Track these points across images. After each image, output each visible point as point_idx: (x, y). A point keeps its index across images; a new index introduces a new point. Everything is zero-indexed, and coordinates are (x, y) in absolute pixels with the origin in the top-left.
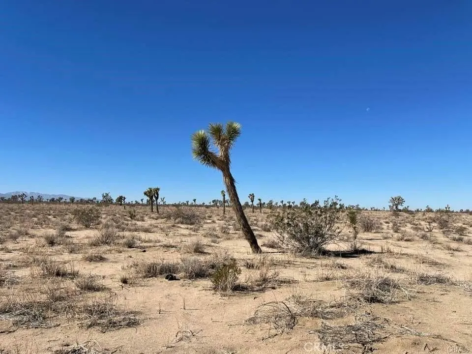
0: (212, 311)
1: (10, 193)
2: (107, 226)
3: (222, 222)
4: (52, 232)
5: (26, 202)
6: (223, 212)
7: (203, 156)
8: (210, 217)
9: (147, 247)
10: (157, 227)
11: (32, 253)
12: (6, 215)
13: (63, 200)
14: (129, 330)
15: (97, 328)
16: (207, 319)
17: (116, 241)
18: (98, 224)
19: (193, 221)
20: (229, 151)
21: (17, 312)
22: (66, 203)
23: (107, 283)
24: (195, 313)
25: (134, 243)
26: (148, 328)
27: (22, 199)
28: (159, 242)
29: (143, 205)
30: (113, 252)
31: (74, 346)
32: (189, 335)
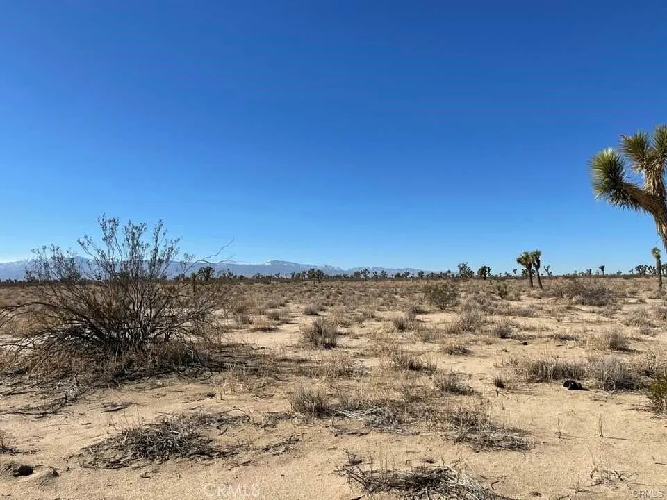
0: (653, 445)
1: (352, 269)
2: (468, 308)
3: (658, 301)
4: (401, 315)
5: (370, 279)
6: (658, 285)
7: (613, 191)
8: (633, 293)
9: (529, 337)
10: (541, 309)
11: (380, 340)
12: (350, 295)
13: (410, 276)
14: (514, 454)
15: (467, 444)
16: (644, 458)
17: (483, 327)
18: (456, 305)
19: (602, 300)
20: (663, 176)
21: (368, 411)
22: (413, 279)
23: (475, 384)
24: (621, 444)
25: (508, 331)
26: (542, 456)
27: (365, 276)
28: (548, 330)
29: (516, 278)
30: (480, 342)
31: (438, 464)
32: (612, 477)
